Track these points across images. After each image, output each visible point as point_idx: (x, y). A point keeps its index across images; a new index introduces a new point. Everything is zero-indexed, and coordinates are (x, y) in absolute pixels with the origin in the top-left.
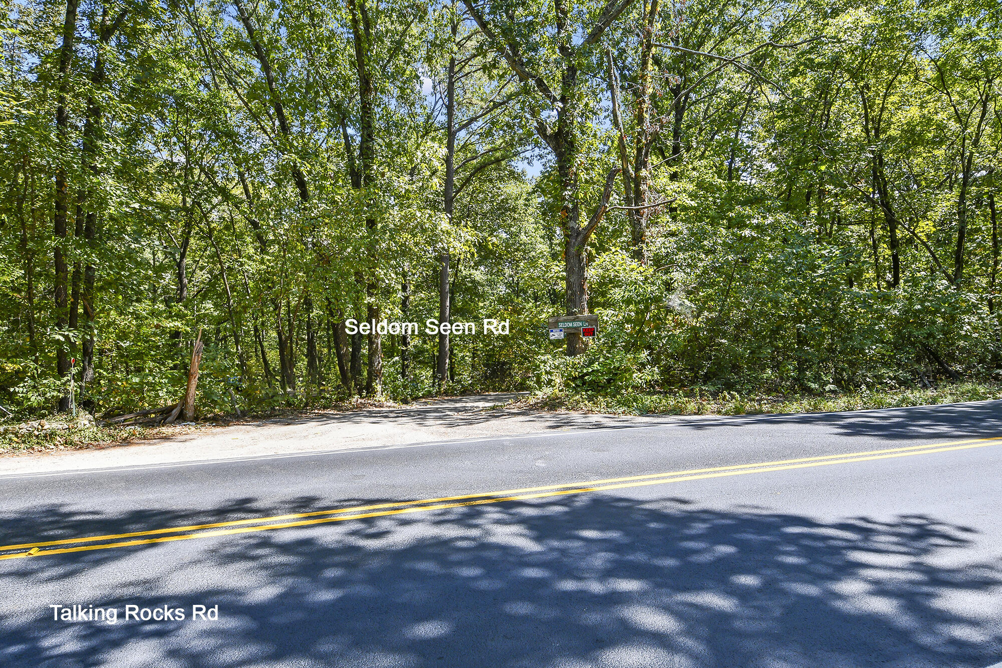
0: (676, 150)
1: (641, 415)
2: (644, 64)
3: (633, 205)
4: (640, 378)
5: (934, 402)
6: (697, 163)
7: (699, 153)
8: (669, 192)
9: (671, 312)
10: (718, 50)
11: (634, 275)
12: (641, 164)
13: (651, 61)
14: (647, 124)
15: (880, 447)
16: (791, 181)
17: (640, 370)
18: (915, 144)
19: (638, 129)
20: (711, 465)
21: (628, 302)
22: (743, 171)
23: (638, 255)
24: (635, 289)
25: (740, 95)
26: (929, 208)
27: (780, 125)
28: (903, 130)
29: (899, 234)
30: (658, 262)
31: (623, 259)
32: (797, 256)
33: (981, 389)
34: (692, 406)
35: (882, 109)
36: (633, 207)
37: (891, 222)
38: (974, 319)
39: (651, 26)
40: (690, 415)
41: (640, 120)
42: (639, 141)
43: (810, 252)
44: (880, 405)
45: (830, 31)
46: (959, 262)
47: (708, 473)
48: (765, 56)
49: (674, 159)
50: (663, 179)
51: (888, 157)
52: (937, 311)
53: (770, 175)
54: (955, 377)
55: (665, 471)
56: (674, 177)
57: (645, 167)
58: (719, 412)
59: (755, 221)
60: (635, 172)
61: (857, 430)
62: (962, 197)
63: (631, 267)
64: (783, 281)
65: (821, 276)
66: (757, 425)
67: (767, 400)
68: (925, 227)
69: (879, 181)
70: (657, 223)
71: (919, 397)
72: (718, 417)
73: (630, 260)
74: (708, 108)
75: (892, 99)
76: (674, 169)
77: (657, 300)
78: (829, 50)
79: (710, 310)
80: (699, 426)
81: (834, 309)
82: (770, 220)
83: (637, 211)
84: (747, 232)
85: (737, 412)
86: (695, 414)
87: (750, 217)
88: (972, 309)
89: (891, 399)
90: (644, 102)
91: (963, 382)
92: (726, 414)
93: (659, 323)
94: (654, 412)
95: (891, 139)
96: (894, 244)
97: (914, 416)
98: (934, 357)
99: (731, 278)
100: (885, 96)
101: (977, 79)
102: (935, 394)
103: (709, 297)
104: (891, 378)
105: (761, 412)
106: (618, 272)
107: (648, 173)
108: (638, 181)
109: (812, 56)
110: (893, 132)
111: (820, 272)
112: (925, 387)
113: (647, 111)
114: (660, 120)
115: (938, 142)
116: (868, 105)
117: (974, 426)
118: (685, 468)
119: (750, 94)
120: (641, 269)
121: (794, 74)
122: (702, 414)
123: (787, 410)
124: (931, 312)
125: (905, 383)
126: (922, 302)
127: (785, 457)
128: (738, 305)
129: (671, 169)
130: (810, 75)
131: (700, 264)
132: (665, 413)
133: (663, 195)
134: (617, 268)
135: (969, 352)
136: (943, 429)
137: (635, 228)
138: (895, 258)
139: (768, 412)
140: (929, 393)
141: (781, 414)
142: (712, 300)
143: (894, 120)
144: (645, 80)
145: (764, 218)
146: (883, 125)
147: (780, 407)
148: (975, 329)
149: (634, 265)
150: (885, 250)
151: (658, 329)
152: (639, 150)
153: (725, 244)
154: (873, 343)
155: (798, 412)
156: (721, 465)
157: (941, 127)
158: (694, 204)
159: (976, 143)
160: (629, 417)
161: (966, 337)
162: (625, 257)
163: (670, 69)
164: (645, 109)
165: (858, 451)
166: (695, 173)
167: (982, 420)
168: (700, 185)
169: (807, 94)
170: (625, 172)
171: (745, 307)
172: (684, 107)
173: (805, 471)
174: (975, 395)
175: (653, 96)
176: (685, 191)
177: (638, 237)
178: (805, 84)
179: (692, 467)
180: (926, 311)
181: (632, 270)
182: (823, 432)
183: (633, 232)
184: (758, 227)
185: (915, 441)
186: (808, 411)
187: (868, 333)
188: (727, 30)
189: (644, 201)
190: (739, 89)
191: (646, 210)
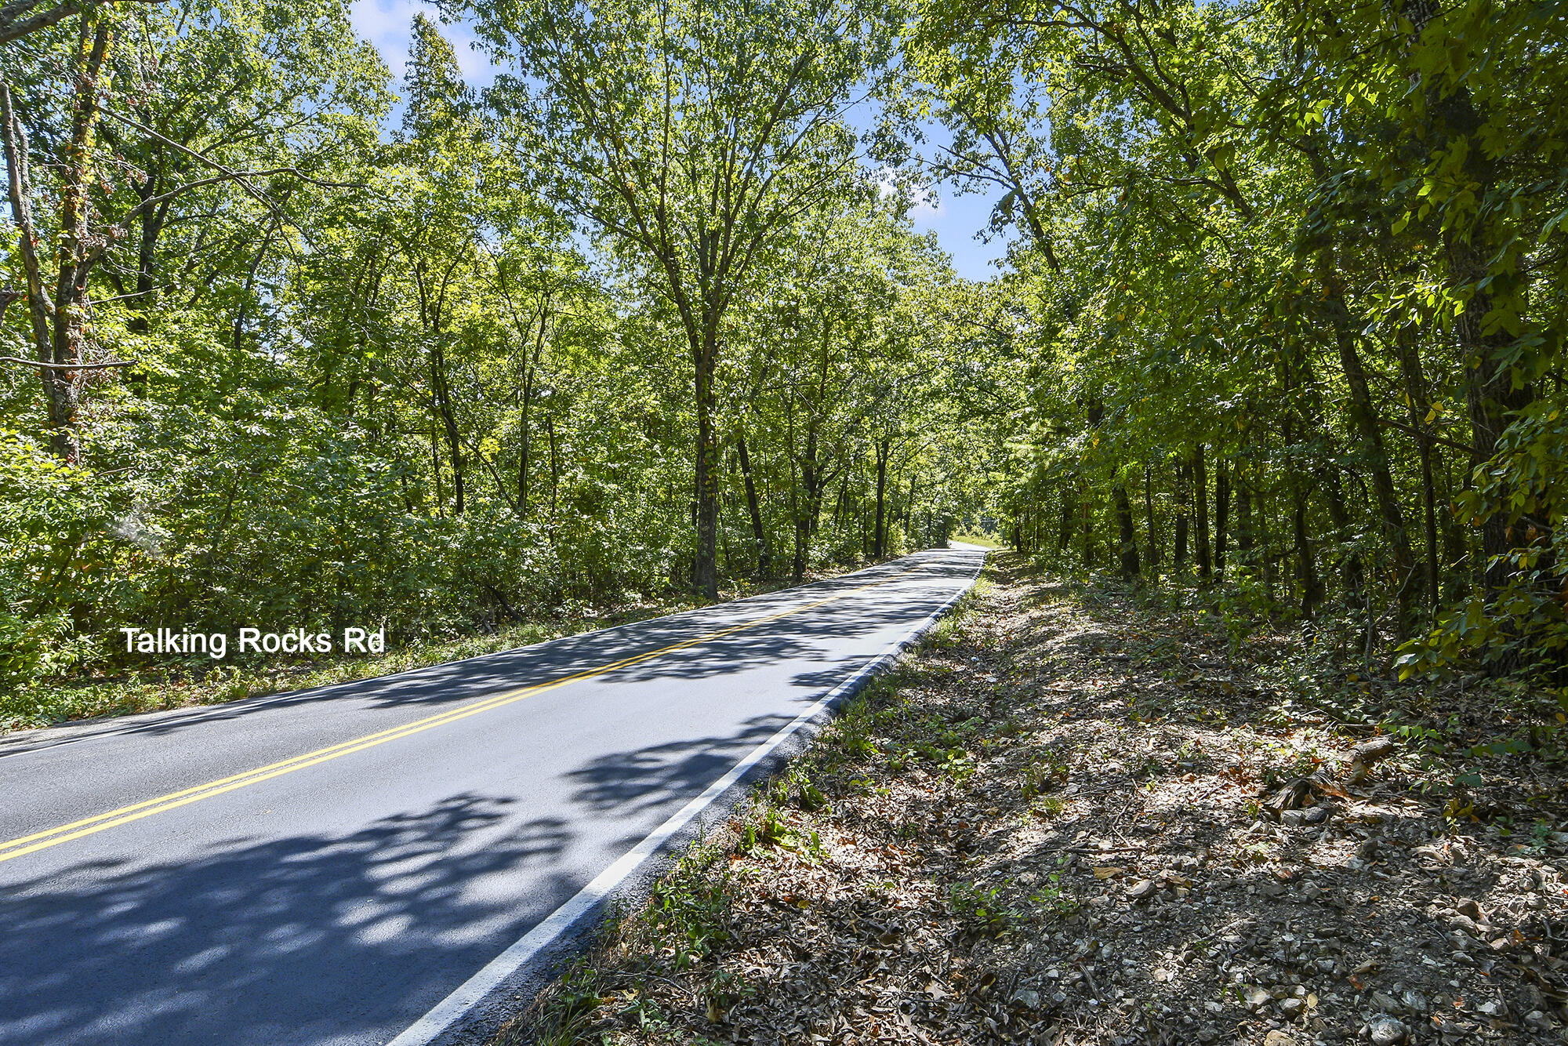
0: (144, 284)
1: (55, 725)
2: (79, 133)
3: (52, 360)
4: (57, 660)
5: (493, 649)
6: (180, 313)
7: (185, 299)
8: (128, 349)
9: (126, 544)
10: (221, 155)
11: (49, 480)
12: (67, 293)
13: (91, 132)
14: (82, 231)
15: (422, 716)
16: (329, 364)
17: (56, 647)
18: (477, 348)
19: (65, 234)
20: (167, 791)
21: (35, 527)
22: (264, 340)
23: (59, 446)
24: (50, 504)
25: (254, 231)
26: (493, 425)
27: (312, 286)
28: (464, 328)
29: (463, 451)
30: (99, 459)
31: (27, 452)
32: (334, 469)
33: (540, 630)
34: (155, 697)
35: (442, 298)
36: (52, 363)
37: (454, 437)
38: (535, 552)
39: (93, 77)
40: (151, 711)
41: (69, 221)
42: (65, 255)
43: (350, 464)
44: (432, 661)
45: (376, 183)
46: (523, 488)
47: (155, 806)
48: (290, 186)
49: (139, 298)
50: (115, 326)
51: (450, 356)
52: (500, 543)
53: (300, 353)
54: (517, 619)
55: (72, 819)
56: (137, 327)
57: (78, 301)
58: (205, 701)
59: (268, 414)
60: (57, 305)
61: (398, 698)
62: (524, 415)
63: (44, 466)
64: (313, 501)
65: (366, 497)
66: (261, 713)
67: (285, 672)
68: (489, 446)
69: (440, 385)
70: (101, 397)
71: (477, 646)
72: (204, 707)
73: (43, 454)
74: (203, 233)
75: (451, 288)
76: (137, 314)
77: (95, 524)
78: (376, 207)
79: (199, 541)
80: (159, 729)
81: (383, 540)
82: (290, 415)
83: (61, 373)
84: (255, 429)
85: (234, 697)
86: (162, 709)
87: (260, 407)
88: (532, 542)
89: (447, 652)
90: (77, 193)
91: (523, 623)
92: (217, 701)
93: (98, 564)
94: (81, 717)
95: (451, 336)
96: (458, 462)
97: (470, 669)
98: (499, 596)
99: (232, 494)
100: (444, 285)
101: (537, 289)
102: (496, 639)
103: (195, 522)
104: (450, 627)
105: (273, 692)
106: (14, 474)
107: (82, 312)
108: (62, 321)
109: (356, 208)
110: (454, 328)
111: (365, 491)
112: (487, 632)
113: (82, 210)
114: (107, 231)
115: (501, 349)
116: (425, 289)
117: (527, 674)
118: (115, 806)
119: (268, 233)
120: (66, 471)
121: (331, 223)
122: (173, 707)
123: (313, 683)
124: (493, 545)
125: (465, 631)
126: (485, 532)
127: (292, 753)
128: (246, 535)
129: (131, 312)
130: (350, 230)
131: (177, 470)
132: (103, 715)
133: (114, 352)
134: (13, 466)
135: (530, 588)
136: (496, 682)
137: (55, 400)
138: (458, 478)
139: (284, 690)
140: (490, 640)
141: (303, 690)
142: (200, 526)
143: (454, 313)
144: (80, 159)
145: (282, 410)
146: (442, 317)
147: (303, 681)
148: (537, 563)
149: (50, 463)
150: (448, 469)
151: (96, 572)
152: (66, 271)
153: (220, 442)
154: (429, 585)
155: (328, 684)
156: (183, 787)
157: (503, 333)
158: (172, 373)
159: (536, 358)
160: (26, 732)
161: (527, 573)
162: (30, 448)
163: (130, 155)
164: (78, 206)
165: (393, 726)
166: (176, 326)
167: (535, 666)
168: (188, 348)
169: (348, 255)
170: (35, 302)
171: (255, 536)
172: (159, 222)
173: (315, 769)
174: (534, 638)
175: (96, 190)
176: (158, 351)
177: (62, 414)
178: (344, 240)
179: (130, 801)
180: (487, 542)
181: (47, 471)
182: (356, 706)
183: (51, 408)
184: (272, 423)
185: (462, 702)
186: (342, 681)
187: (426, 571)
188: (236, 130)
189: (75, 356)
190: (253, 220)
191: (78, 373)
